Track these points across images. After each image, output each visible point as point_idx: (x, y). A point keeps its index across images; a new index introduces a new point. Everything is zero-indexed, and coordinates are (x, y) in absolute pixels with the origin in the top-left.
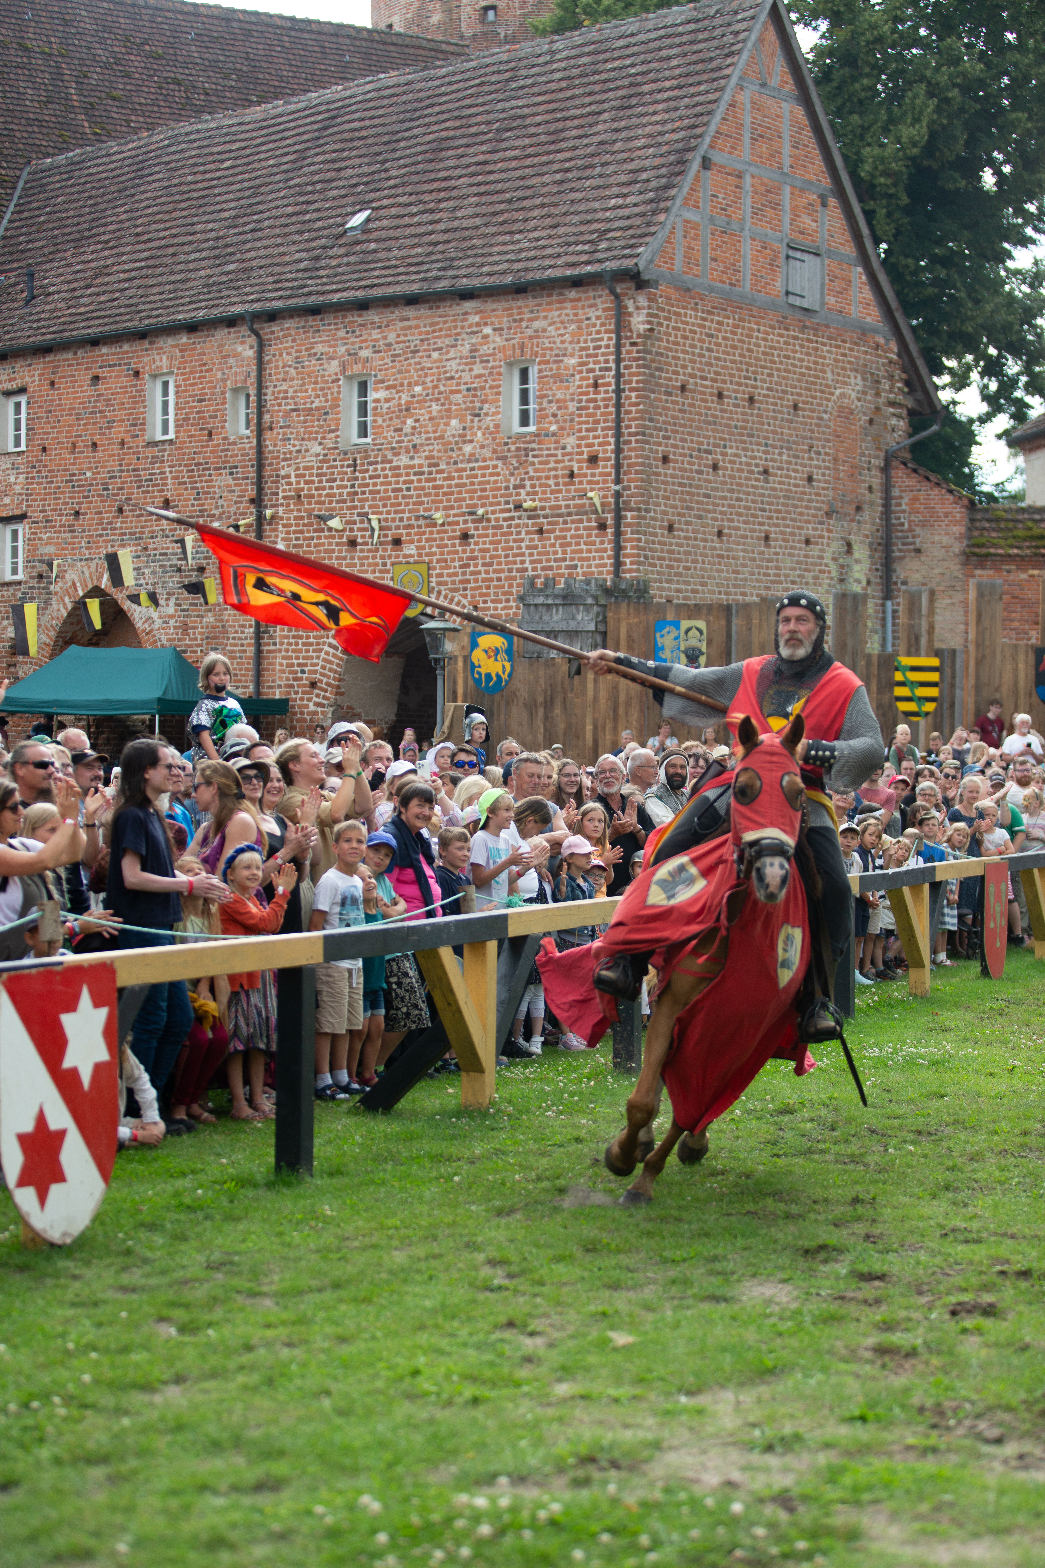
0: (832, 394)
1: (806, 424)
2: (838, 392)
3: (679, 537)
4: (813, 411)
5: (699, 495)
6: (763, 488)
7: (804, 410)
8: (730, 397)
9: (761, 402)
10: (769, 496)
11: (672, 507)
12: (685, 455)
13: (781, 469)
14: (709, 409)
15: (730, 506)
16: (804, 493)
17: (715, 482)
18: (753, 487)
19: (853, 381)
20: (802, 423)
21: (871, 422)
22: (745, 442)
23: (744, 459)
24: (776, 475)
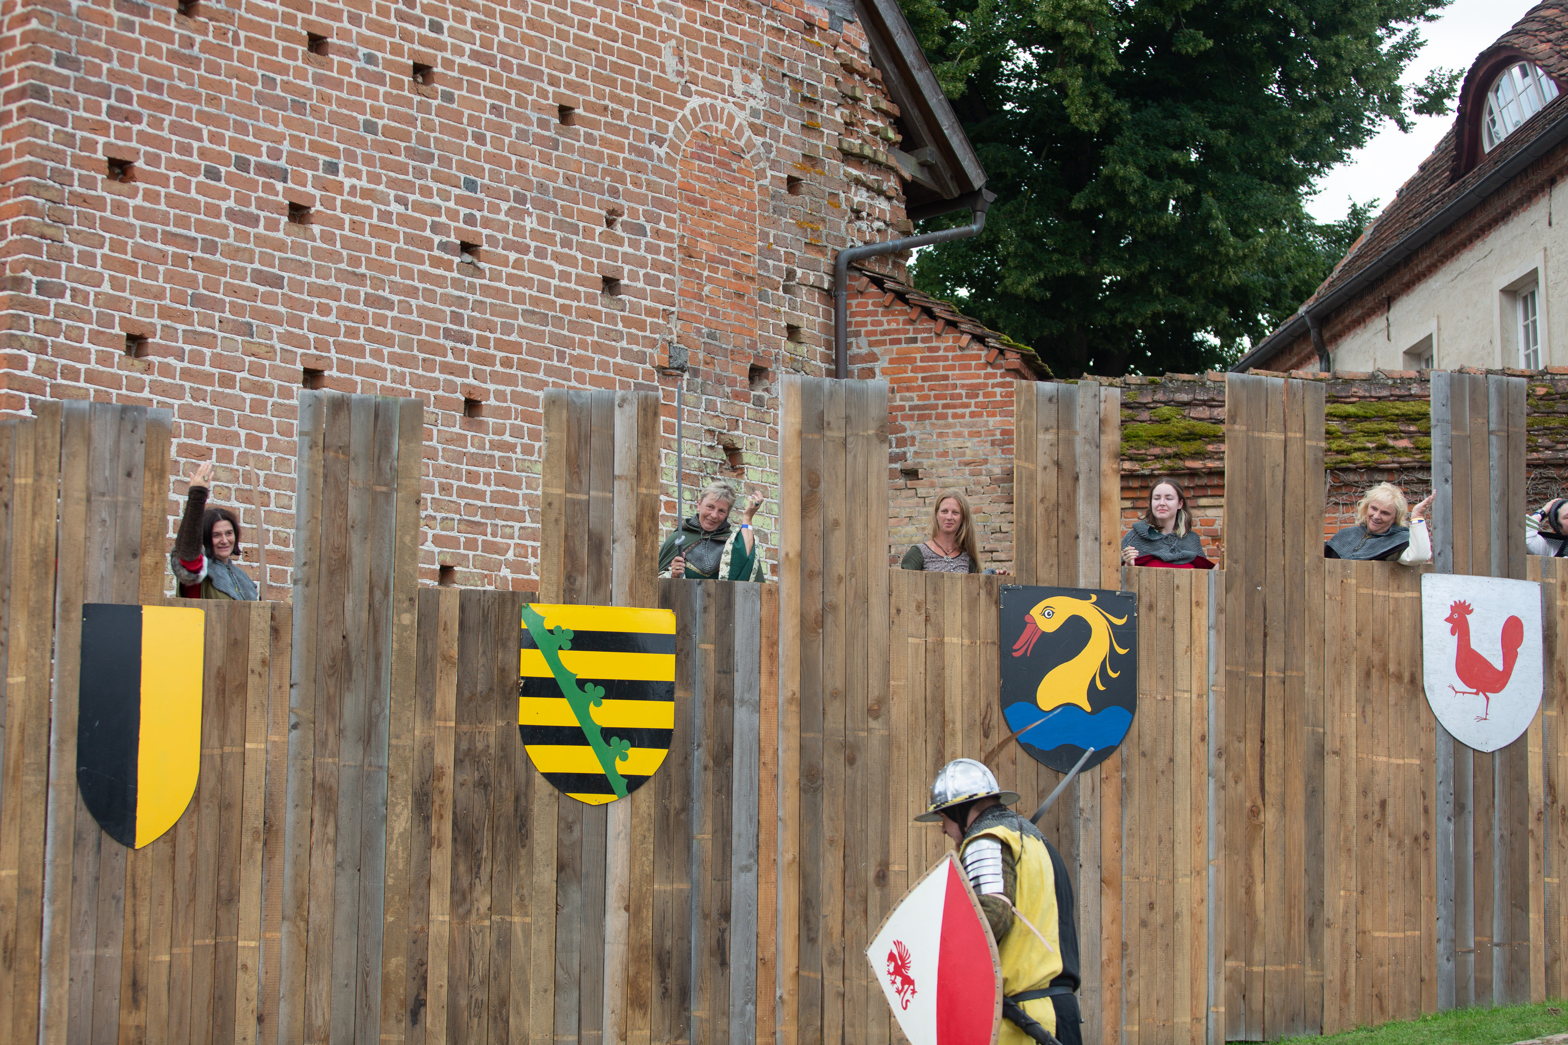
0: (682, 105)
1: (599, 157)
2: (694, 102)
3: (166, 370)
4: (623, 132)
5: (239, 273)
6: (457, 284)
7: (594, 124)
8: (353, 54)
9: (458, 84)
10: (479, 306)
11: (140, 290)
12: (193, 170)
13: (523, 249)
14: (283, 69)
15: (345, 314)
16: (595, 316)
17: (297, 248)
18: (424, 276)
19: (739, 87)
20: (583, 152)
21: (793, 184)
22: (402, 169)
23: (395, 208)
24: (505, 262)
